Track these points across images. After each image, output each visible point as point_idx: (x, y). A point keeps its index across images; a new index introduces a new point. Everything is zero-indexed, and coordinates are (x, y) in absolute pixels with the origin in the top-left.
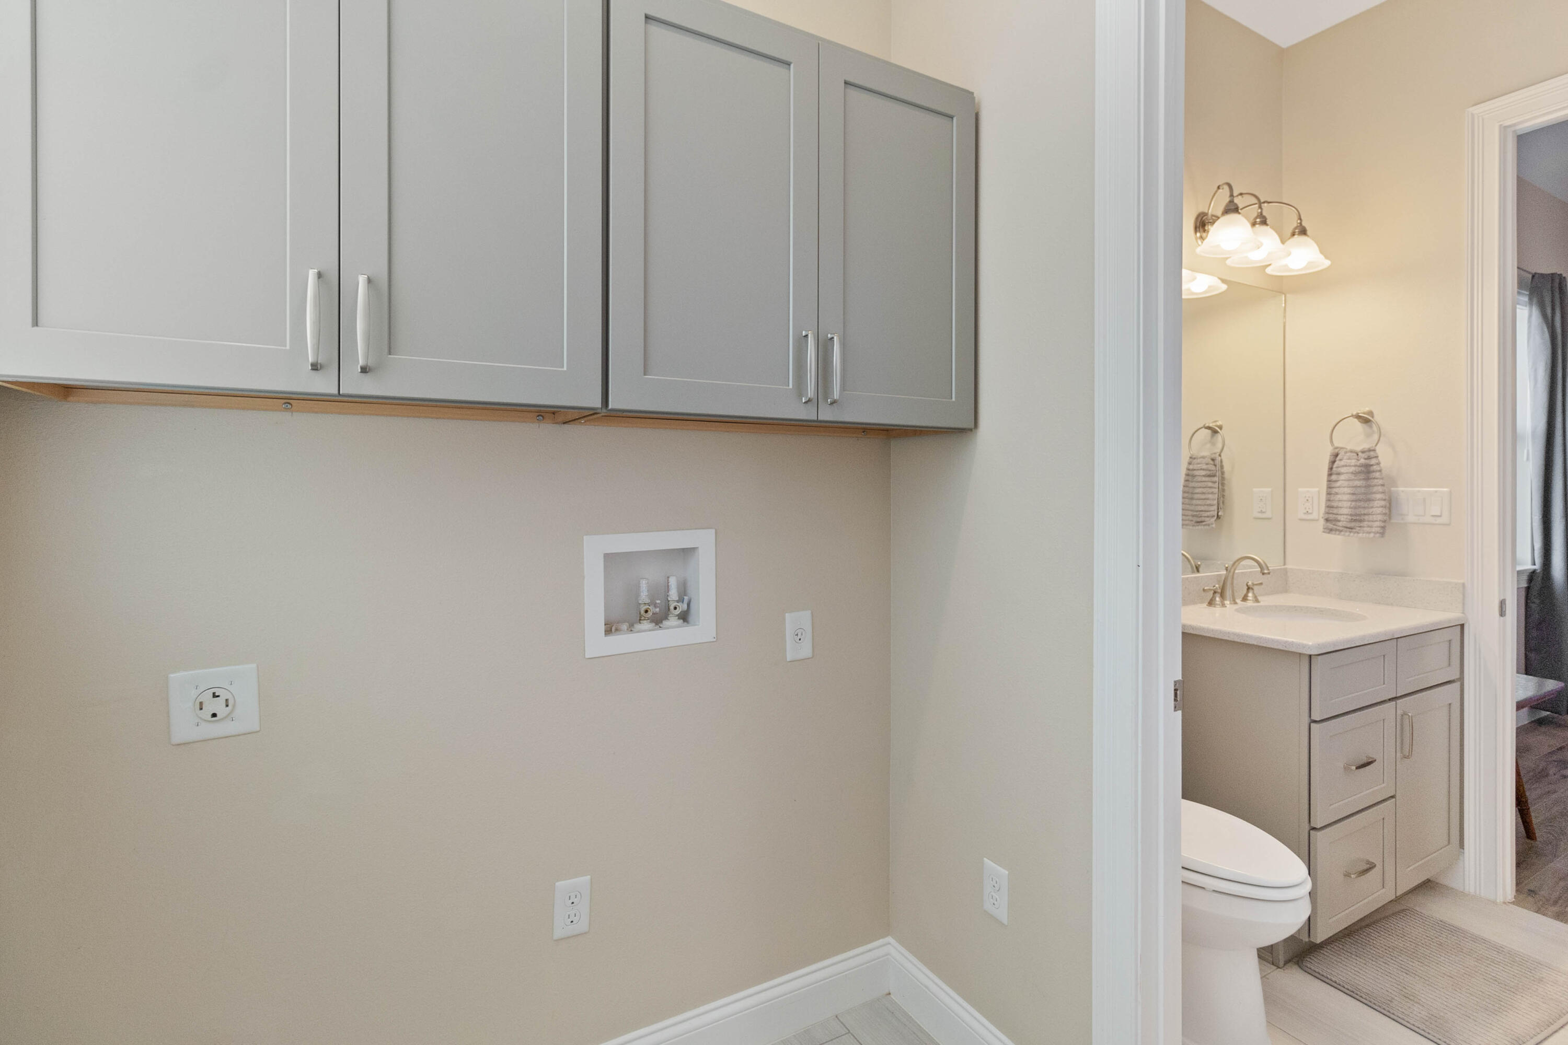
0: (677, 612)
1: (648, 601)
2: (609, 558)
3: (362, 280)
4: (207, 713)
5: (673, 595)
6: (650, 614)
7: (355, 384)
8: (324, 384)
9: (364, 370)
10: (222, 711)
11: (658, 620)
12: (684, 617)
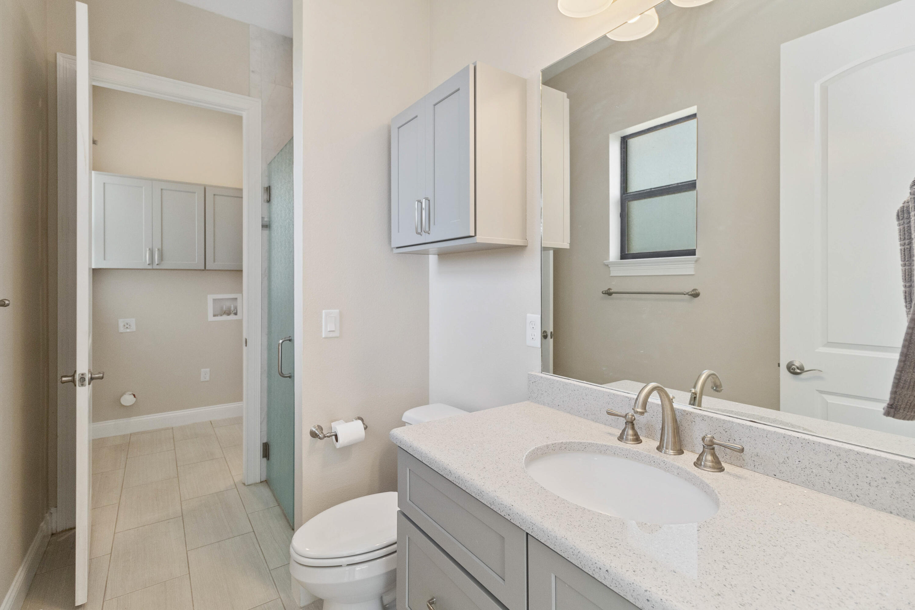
0: (233, 312)
1: (225, 310)
2: (214, 300)
3: (157, 249)
4: (126, 327)
5: (232, 309)
6: (226, 313)
7: (155, 267)
8: (150, 267)
9: (157, 264)
10: (129, 327)
11: (229, 314)
12: (236, 314)
